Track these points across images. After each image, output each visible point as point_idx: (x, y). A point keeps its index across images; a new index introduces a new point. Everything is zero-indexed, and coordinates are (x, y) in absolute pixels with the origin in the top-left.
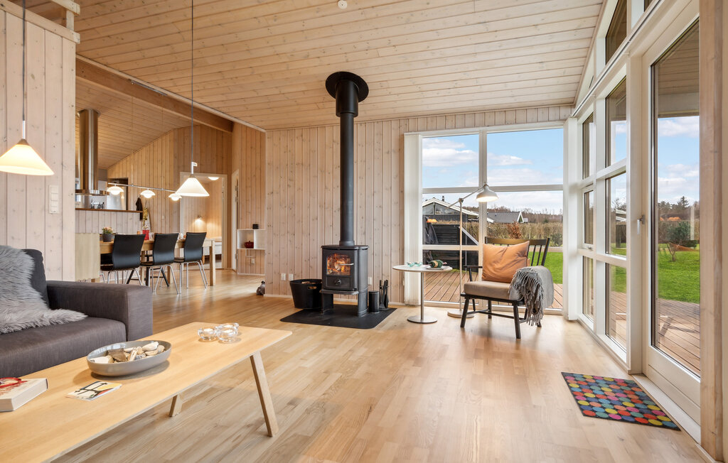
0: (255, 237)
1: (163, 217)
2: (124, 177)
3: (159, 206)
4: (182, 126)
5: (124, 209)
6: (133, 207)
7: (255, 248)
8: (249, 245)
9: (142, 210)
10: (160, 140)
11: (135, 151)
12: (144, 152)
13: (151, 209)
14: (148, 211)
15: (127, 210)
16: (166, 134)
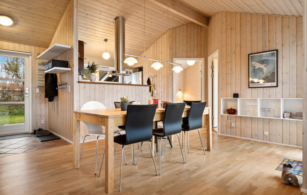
0: (239, 105)
1: (163, 90)
2: (141, 66)
3: (160, 82)
4: (175, 26)
5: (141, 84)
6: (145, 83)
7: (239, 114)
8: (232, 112)
9: (150, 84)
10: (160, 39)
11: (147, 49)
12: (151, 48)
13: (156, 84)
14: (154, 86)
15: (142, 85)
16: (164, 33)
